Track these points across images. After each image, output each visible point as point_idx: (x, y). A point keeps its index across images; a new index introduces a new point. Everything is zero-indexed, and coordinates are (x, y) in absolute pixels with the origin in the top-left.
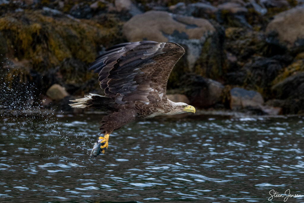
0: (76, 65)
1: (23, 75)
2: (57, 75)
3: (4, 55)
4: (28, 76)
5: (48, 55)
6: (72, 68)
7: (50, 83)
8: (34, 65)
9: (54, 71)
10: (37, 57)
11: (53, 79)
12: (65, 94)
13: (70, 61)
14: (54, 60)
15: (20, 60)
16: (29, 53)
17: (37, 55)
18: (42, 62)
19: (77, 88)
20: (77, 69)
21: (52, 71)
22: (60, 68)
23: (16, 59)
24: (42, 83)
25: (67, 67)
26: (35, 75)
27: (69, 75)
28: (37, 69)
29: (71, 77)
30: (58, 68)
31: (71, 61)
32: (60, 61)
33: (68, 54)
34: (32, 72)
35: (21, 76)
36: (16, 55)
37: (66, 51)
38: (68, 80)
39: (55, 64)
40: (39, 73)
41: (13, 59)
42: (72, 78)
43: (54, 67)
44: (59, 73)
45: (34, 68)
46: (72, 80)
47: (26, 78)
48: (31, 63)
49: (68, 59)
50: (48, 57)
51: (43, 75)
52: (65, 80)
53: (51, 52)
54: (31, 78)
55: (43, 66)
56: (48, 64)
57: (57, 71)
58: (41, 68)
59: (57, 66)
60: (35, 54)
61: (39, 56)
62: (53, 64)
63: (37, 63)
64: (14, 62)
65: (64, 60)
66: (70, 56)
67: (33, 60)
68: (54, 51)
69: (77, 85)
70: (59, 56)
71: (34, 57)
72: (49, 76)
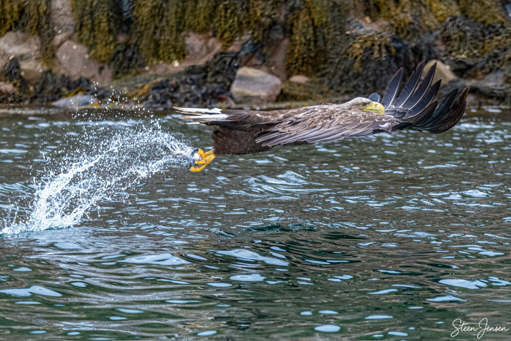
0: (468, 28)
1: (380, 45)
2: (435, 45)
3: (347, 11)
4: (387, 47)
5: (421, 11)
6: (462, 34)
7: (425, 57)
8: (397, 28)
9: (432, 39)
10: (402, 16)
11: (430, 53)
12: (451, 76)
13: (458, 20)
14: (430, 21)
15: (374, 20)
16: (389, 9)
17: (403, 12)
18: (411, 23)
19: (470, 67)
20: (469, 34)
21: (428, 39)
22: (442, 33)
23: (368, 19)
24: (412, 58)
25: (453, 31)
26: (400, 45)
27: (456, 44)
28: (402, 36)
29: (459, 49)
30: (438, 32)
31: (460, 21)
32: (441, 22)
33: (455, 10)
34: (394, 40)
35: (376, 47)
36: (367, 12)
37: (451, 4)
38: (454, 54)
39: (433, 27)
40: (406, 42)
41: (363, 18)
42: (461, 51)
43: (431, 33)
44: (438, 42)
45: (397, 33)
46: (461, 54)
47: (384, 50)
48: (392, 25)
49: (454, 18)
50: (421, 15)
51: (413, 45)
52: (450, 52)
53: (425, 6)
54: (393, 50)
55: (412, 30)
56: (420, 27)
57: (436, 38)
58: (408, 33)
59: (436, 30)
60: (398, 11)
61: (406, 13)
62: (429, 27)
63: (403, 25)
64: (363, 24)
65: (448, 19)
66: (458, 14)
67: (395, 20)
68: (431, 5)
69: (470, 62)
70: (440, 13)
71: (397, 15)
72: (423, 47)
